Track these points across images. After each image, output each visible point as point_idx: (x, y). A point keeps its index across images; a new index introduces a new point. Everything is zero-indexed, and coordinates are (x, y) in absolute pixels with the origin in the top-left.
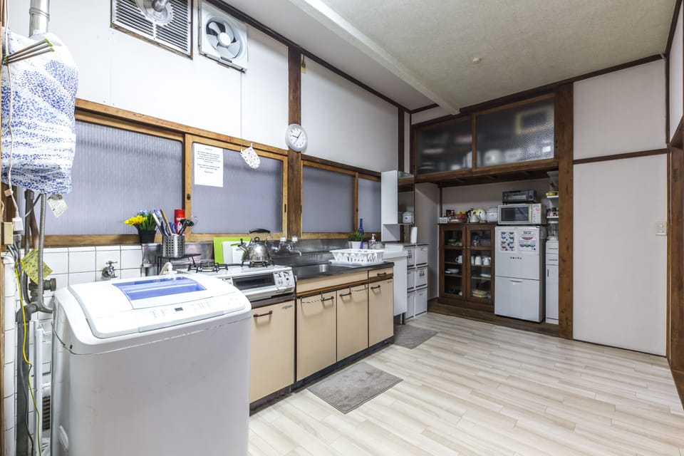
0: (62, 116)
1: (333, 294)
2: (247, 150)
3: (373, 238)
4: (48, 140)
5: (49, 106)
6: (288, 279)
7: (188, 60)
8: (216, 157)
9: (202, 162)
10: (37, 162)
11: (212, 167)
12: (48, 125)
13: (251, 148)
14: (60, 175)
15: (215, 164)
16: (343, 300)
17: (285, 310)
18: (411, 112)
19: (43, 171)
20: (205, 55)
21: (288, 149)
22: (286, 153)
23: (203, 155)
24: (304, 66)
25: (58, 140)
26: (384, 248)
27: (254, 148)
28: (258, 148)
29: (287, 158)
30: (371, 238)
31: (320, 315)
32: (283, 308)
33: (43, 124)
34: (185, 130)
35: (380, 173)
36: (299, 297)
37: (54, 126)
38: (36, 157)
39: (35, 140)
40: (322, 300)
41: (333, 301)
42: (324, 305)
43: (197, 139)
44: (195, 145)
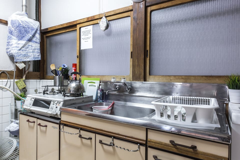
2: (102, 20)
6: (57, 107)
8: (90, 31)
11: (88, 38)
17: (53, 128)
21: (132, 4)
23: (85, 33)
27: (106, 17)
28: (108, 16)
36: (62, 124)
40: (80, 136)
41: (91, 142)
42: (82, 141)
43: (81, 25)
44: (82, 28)
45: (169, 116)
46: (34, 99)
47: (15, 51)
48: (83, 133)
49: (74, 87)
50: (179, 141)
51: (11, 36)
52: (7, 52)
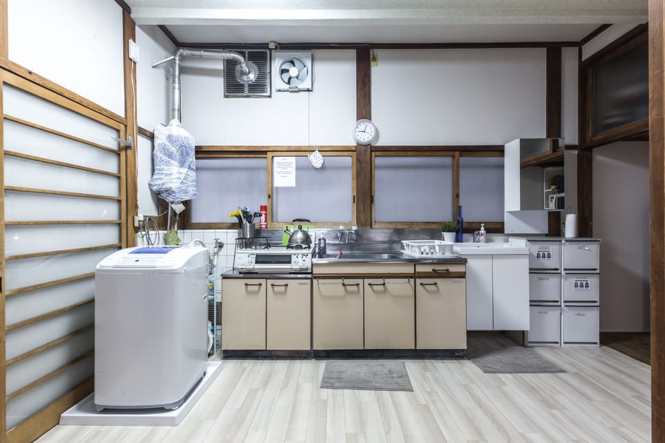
0: (173, 162)
1: (360, 281)
2: (314, 154)
3: (482, 228)
4: (167, 175)
5: (167, 158)
6: (304, 261)
7: (269, 99)
8: (290, 164)
9: (279, 170)
10: (164, 187)
11: (287, 173)
12: (168, 167)
13: (317, 151)
14: (174, 192)
15: (289, 169)
16: (373, 290)
17: (299, 285)
18: (579, 45)
19: (167, 191)
20: (280, 91)
21: (356, 145)
22: (354, 149)
23: (280, 164)
24: (375, 59)
25: (171, 174)
26: (508, 241)
27: (320, 151)
28: (322, 150)
29: (355, 153)
30: (480, 229)
31: (341, 298)
32: (299, 284)
33: (166, 168)
34: (266, 150)
35: (504, 146)
36: (315, 278)
37: (170, 167)
38: (163, 184)
39: (163, 176)
40: (344, 285)
41: (358, 288)
42: (346, 289)
43: (275, 154)
44: (275, 158)
45: (427, 254)
46: (255, 256)
47: (176, 185)
48: (347, 281)
49: (301, 238)
50: (438, 268)
51: (169, 159)
52: (150, 185)
